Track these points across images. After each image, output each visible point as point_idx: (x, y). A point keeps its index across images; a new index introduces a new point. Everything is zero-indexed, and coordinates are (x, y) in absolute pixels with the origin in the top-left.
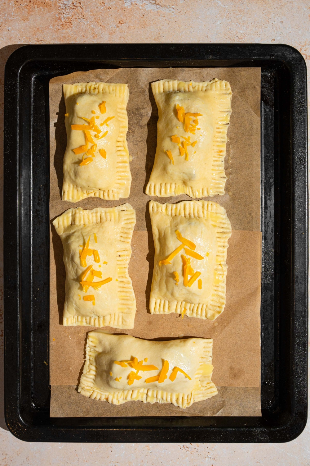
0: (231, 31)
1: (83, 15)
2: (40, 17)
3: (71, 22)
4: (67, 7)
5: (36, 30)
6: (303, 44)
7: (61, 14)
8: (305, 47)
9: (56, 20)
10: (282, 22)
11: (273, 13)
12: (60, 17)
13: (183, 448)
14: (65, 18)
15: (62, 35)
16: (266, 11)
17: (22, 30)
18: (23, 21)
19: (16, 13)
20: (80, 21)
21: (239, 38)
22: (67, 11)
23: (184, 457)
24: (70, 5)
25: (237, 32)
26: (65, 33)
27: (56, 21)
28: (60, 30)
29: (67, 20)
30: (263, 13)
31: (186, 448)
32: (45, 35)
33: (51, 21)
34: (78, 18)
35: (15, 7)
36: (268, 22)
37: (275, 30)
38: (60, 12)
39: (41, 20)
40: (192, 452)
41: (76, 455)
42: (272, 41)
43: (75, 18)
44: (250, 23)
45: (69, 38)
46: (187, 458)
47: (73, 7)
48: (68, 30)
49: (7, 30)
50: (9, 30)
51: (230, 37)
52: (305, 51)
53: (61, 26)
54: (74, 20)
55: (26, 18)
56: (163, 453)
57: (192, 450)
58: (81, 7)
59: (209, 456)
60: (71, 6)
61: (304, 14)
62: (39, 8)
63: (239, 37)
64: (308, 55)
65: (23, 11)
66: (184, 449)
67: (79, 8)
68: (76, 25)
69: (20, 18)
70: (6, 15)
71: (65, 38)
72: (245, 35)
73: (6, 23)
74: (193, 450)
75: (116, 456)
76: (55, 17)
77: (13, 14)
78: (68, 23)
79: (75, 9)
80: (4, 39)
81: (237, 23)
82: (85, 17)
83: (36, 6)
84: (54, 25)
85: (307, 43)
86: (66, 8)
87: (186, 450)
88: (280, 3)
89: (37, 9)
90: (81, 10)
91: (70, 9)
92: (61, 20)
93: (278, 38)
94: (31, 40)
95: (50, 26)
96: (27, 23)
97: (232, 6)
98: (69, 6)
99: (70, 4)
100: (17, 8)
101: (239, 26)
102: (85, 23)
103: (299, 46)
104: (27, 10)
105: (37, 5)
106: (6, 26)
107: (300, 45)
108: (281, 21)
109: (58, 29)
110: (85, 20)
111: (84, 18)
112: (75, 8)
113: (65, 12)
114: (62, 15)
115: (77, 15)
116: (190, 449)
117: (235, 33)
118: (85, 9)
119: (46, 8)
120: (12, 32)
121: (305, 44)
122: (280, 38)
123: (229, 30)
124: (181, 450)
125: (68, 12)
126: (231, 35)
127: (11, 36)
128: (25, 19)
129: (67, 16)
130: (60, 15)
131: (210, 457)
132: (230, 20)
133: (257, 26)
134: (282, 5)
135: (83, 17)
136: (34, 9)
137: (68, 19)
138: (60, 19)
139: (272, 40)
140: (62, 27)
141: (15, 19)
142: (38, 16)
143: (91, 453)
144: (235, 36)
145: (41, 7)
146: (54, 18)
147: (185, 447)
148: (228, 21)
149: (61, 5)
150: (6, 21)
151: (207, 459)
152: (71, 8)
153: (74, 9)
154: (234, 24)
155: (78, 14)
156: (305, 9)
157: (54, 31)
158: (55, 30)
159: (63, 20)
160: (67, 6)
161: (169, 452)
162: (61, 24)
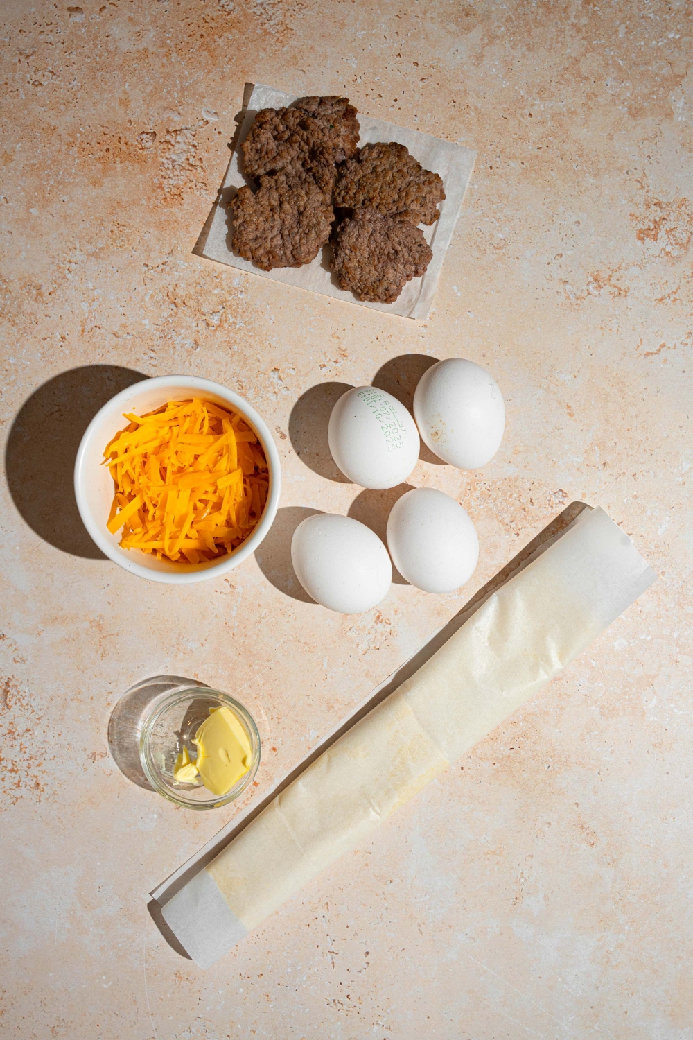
0: (480, 233)
1: (205, 184)
2: (125, 181)
3: (182, 194)
4: (177, 167)
5: (115, 204)
6: (615, 268)
7: (165, 178)
8: (617, 273)
9: (153, 189)
10: (578, 223)
11: (563, 205)
12: (161, 184)
13: (332, 1005)
14: (171, 186)
15: (163, 218)
16: (548, 201)
17: (89, 203)
18: (91, 186)
19: (79, 171)
20: (198, 194)
21: (494, 246)
22: (175, 173)
23: (333, 1020)
24: (182, 162)
25: (492, 236)
26: (169, 215)
27: (154, 191)
28: (160, 207)
29: (174, 191)
30: (544, 204)
31: (340, 1006)
32: (130, 216)
33: (144, 189)
34: (195, 188)
35: (79, 158)
36: (553, 221)
37: (565, 237)
38: (162, 173)
39: (126, 187)
40: (350, 1014)
41: (134, 1001)
42: (557, 257)
43: (190, 188)
44: (518, 221)
45: (176, 224)
46: (339, 1023)
47: (188, 167)
48: (175, 210)
49: (60, 201)
50: (64, 201)
51: (478, 244)
52: (618, 280)
53: (162, 201)
54: (187, 192)
55: (98, 180)
56: (295, 1009)
57: (348, 1009)
58: (202, 168)
59: (379, 1022)
60: (183, 165)
61: (621, 211)
62: (122, 165)
63: (496, 245)
64: (622, 288)
65: (93, 168)
66: (334, 1007)
67: (199, 169)
68: (190, 201)
69: (86, 181)
70: (61, 173)
71: (169, 225)
72: (508, 241)
73: (60, 187)
74: (351, 1009)
75: (208, 1008)
76: (153, 182)
77: (74, 171)
78: (176, 197)
79: (191, 171)
80: (55, 218)
81: (493, 219)
82: (208, 187)
83: (118, 159)
84: (149, 198)
85: (624, 265)
86: (173, 167)
87: (339, 1008)
88: (577, 187)
89: (119, 166)
90: (203, 173)
91: (181, 170)
92: (163, 189)
93: (568, 253)
94: (104, 223)
95: (141, 199)
96: (100, 191)
97: (487, 186)
98: (179, 165)
99: (183, 160)
100: (83, 160)
101: (498, 225)
102: (208, 199)
103: (608, 270)
104: (100, 166)
105: (121, 158)
106: (59, 193)
107: (609, 268)
108: (577, 220)
109: (157, 206)
110: (207, 192)
111: (207, 190)
112: (190, 168)
113: (171, 175)
114: (165, 180)
115: (194, 182)
116: (345, 1007)
117: (488, 238)
118: (210, 173)
119: (136, 165)
120: (71, 204)
121: (619, 268)
122: (572, 252)
123: (478, 230)
124: (328, 1007)
125: (177, 175)
126: (479, 239)
127: (68, 212)
128: (96, 183)
129: (175, 183)
130: (162, 180)
131: (381, 1023)
132: (480, 213)
133: (530, 226)
134: (582, 190)
135: (205, 187)
136: (114, 165)
137: (175, 189)
138: (161, 187)
139: (558, 254)
140: (165, 204)
141: (77, 181)
142: (120, 178)
143: (162, 1000)
144: (488, 243)
145: (127, 162)
146: (150, 184)
147: (337, 1002)
148: (477, 214)
149: (165, 161)
150: (59, 184)
151: (376, 1027)
152: (184, 168)
153: (188, 170)
154: (487, 219)
155: (196, 180)
156: (624, 202)
157: (149, 208)
158: (151, 207)
159: (166, 190)
160: (175, 164)
161: (307, 1010)
162: (164, 196)
